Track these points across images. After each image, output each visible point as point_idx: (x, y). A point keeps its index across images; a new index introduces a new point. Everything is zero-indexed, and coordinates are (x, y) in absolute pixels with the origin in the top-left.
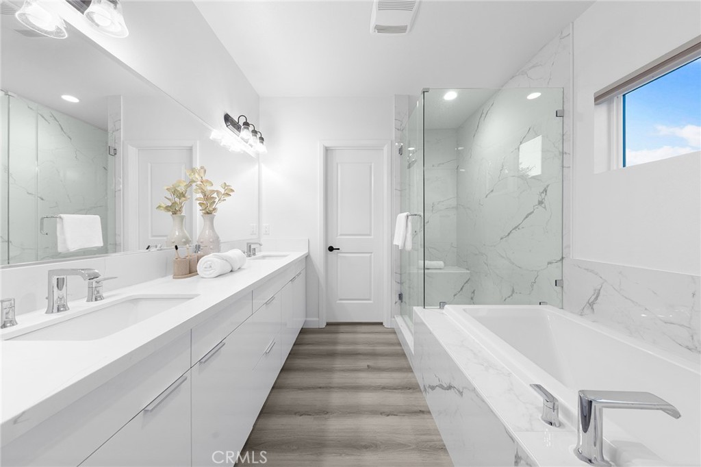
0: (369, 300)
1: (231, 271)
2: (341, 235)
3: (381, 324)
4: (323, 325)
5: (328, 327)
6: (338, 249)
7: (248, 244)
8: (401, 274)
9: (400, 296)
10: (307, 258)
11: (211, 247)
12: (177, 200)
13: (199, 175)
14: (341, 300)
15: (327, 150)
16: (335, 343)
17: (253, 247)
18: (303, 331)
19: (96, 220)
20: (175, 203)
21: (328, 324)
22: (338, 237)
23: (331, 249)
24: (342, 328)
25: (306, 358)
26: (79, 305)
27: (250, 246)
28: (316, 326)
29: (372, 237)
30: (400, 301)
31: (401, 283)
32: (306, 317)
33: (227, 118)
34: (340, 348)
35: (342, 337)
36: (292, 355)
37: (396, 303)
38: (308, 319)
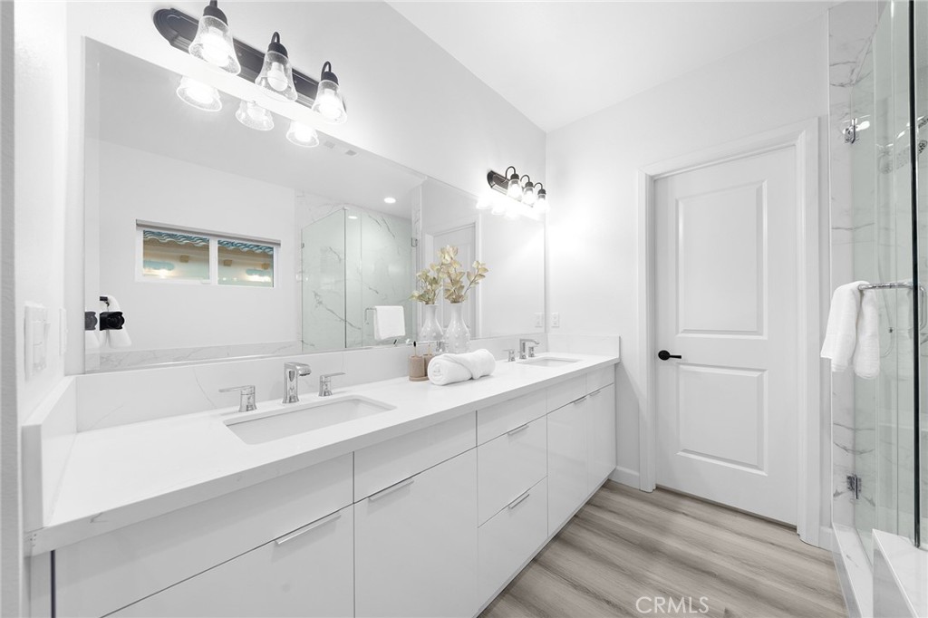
0: (756, 467)
1: (472, 379)
2: (686, 331)
3: (793, 529)
4: (650, 488)
5: (658, 494)
6: (680, 357)
7: (521, 340)
8: (855, 430)
9: (854, 483)
10: (617, 366)
11: (457, 344)
12: (429, 287)
13: (449, 255)
14: (685, 451)
15: (654, 182)
16: (663, 529)
17: (528, 345)
18: (608, 485)
19: (399, 311)
20: (427, 292)
21: (659, 488)
22: (679, 335)
23: (664, 355)
24: (686, 506)
25: (600, 535)
26: (309, 398)
27: (524, 344)
28: (635, 485)
29: (764, 337)
30: (850, 494)
31: (855, 451)
32: (617, 464)
33: (492, 177)
34: (671, 544)
35: (680, 521)
36: (578, 519)
37: (837, 494)
38: (619, 468)
